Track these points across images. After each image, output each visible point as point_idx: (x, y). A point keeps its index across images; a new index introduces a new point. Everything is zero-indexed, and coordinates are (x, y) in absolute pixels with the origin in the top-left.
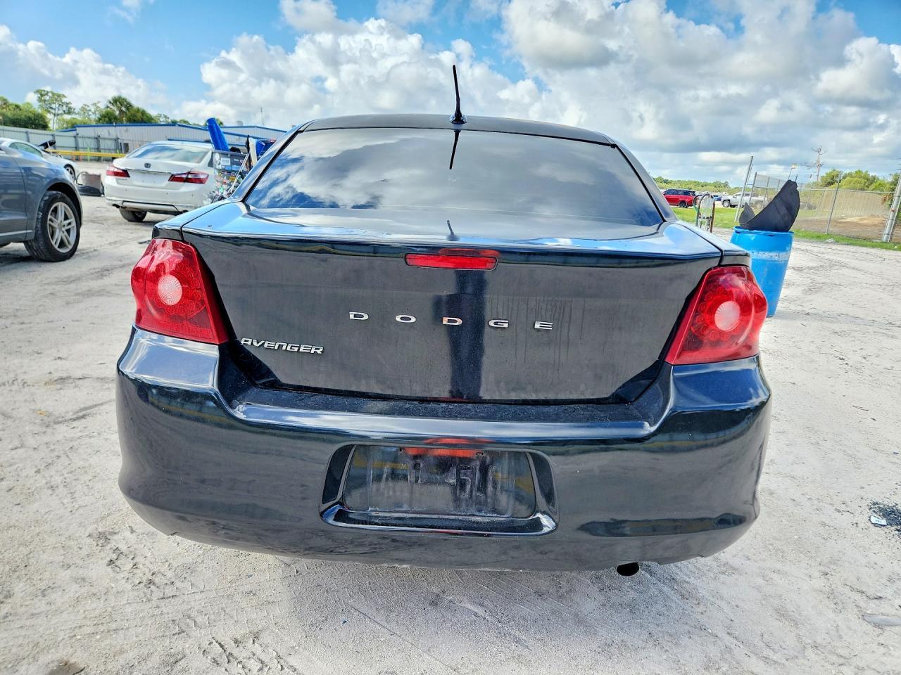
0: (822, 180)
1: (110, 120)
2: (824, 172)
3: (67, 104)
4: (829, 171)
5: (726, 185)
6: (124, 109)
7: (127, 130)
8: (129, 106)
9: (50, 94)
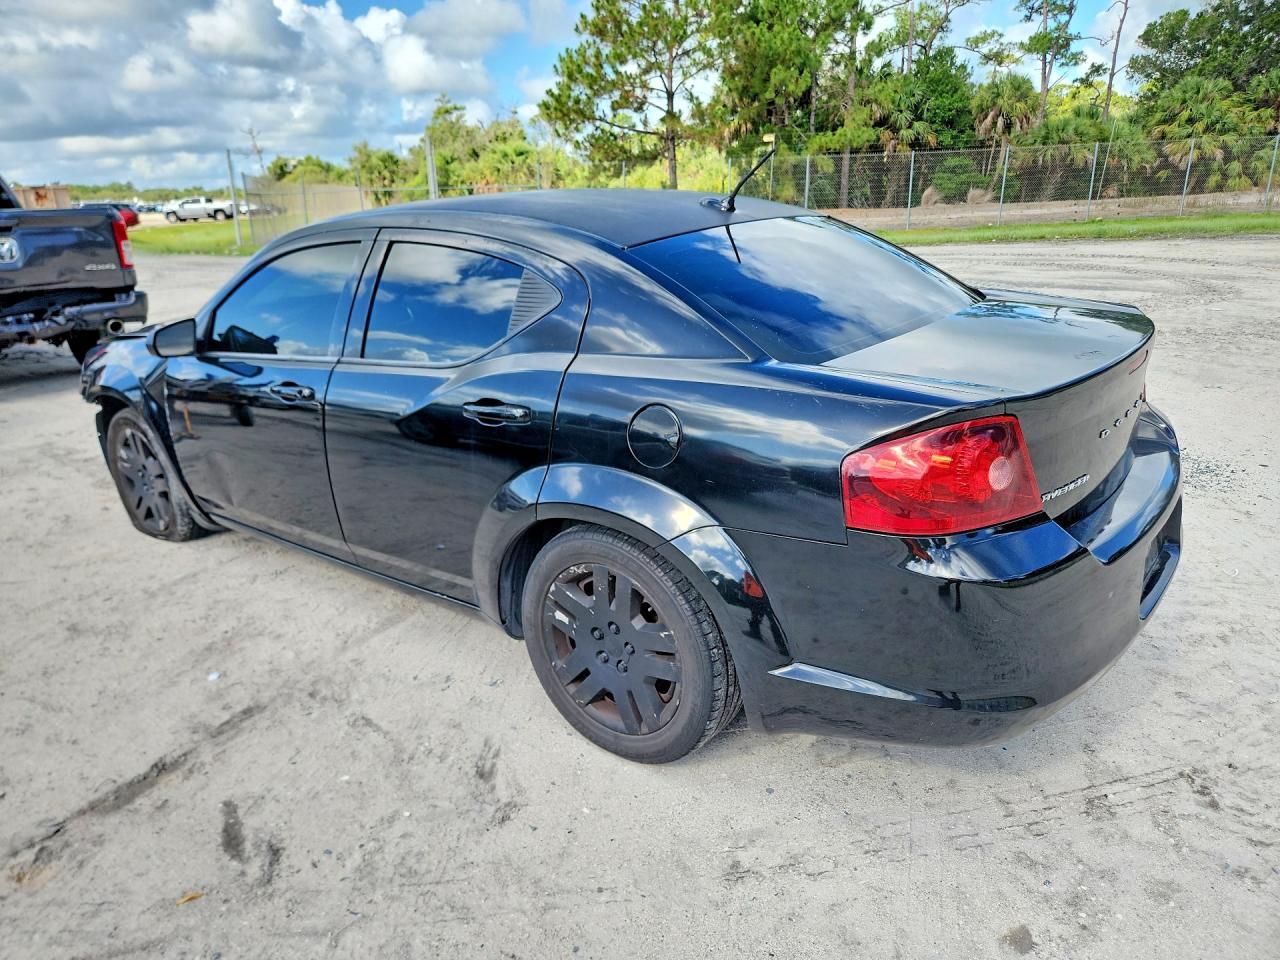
0: (270, 172)
2: (269, 161)
4: (273, 158)
5: (129, 187)
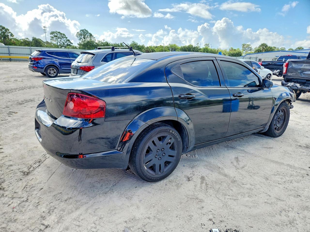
1: (258, 51)
3: (251, 47)
6: (264, 47)
7: (262, 54)
8: (266, 46)
9: (246, 45)
